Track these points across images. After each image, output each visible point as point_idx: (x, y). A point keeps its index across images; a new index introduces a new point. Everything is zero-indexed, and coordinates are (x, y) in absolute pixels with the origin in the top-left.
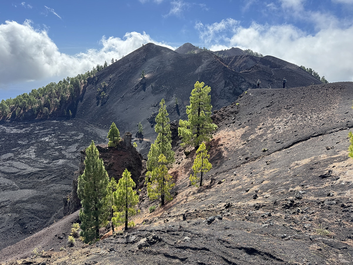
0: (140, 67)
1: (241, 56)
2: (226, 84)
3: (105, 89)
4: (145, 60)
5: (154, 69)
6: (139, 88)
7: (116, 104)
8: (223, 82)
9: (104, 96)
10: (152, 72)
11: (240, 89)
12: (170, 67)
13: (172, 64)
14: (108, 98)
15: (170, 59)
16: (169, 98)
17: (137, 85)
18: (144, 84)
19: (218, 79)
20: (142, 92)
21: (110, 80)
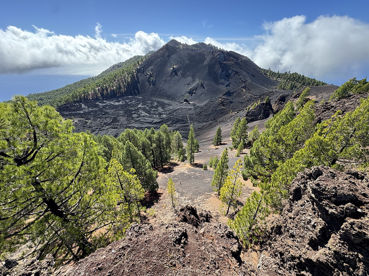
0: (167, 61)
1: (216, 51)
2: (222, 71)
3: (151, 76)
4: (169, 56)
5: (177, 62)
6: (173, 74)
7: (162, 84)
8: (221, 70)
9: (152, 80)
10: (177, 64)
11: (228, 73)
12: (187, 61)
13: (188, 59)
14: (155, 81)
15: (186, 56)
16: (194, 80)
17: (171, 73)
18: (175, 72)
19: (217, 68)
20: (176, 76)
21: (152, 70)
